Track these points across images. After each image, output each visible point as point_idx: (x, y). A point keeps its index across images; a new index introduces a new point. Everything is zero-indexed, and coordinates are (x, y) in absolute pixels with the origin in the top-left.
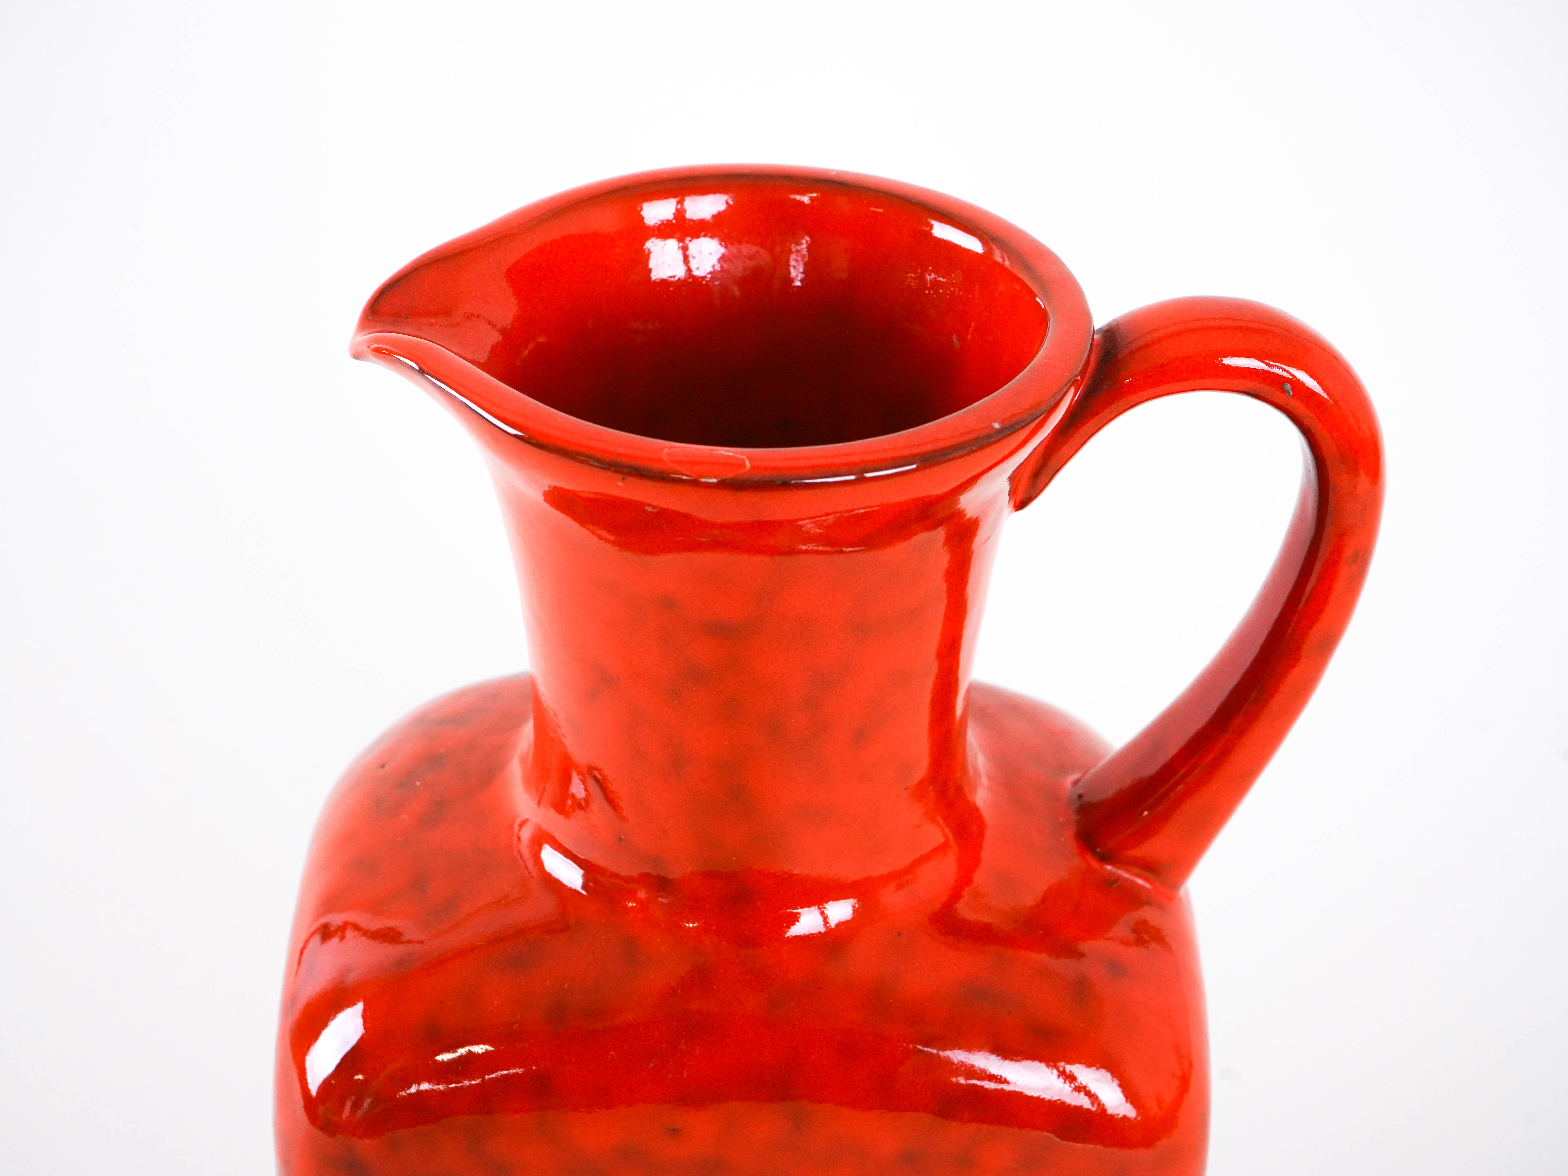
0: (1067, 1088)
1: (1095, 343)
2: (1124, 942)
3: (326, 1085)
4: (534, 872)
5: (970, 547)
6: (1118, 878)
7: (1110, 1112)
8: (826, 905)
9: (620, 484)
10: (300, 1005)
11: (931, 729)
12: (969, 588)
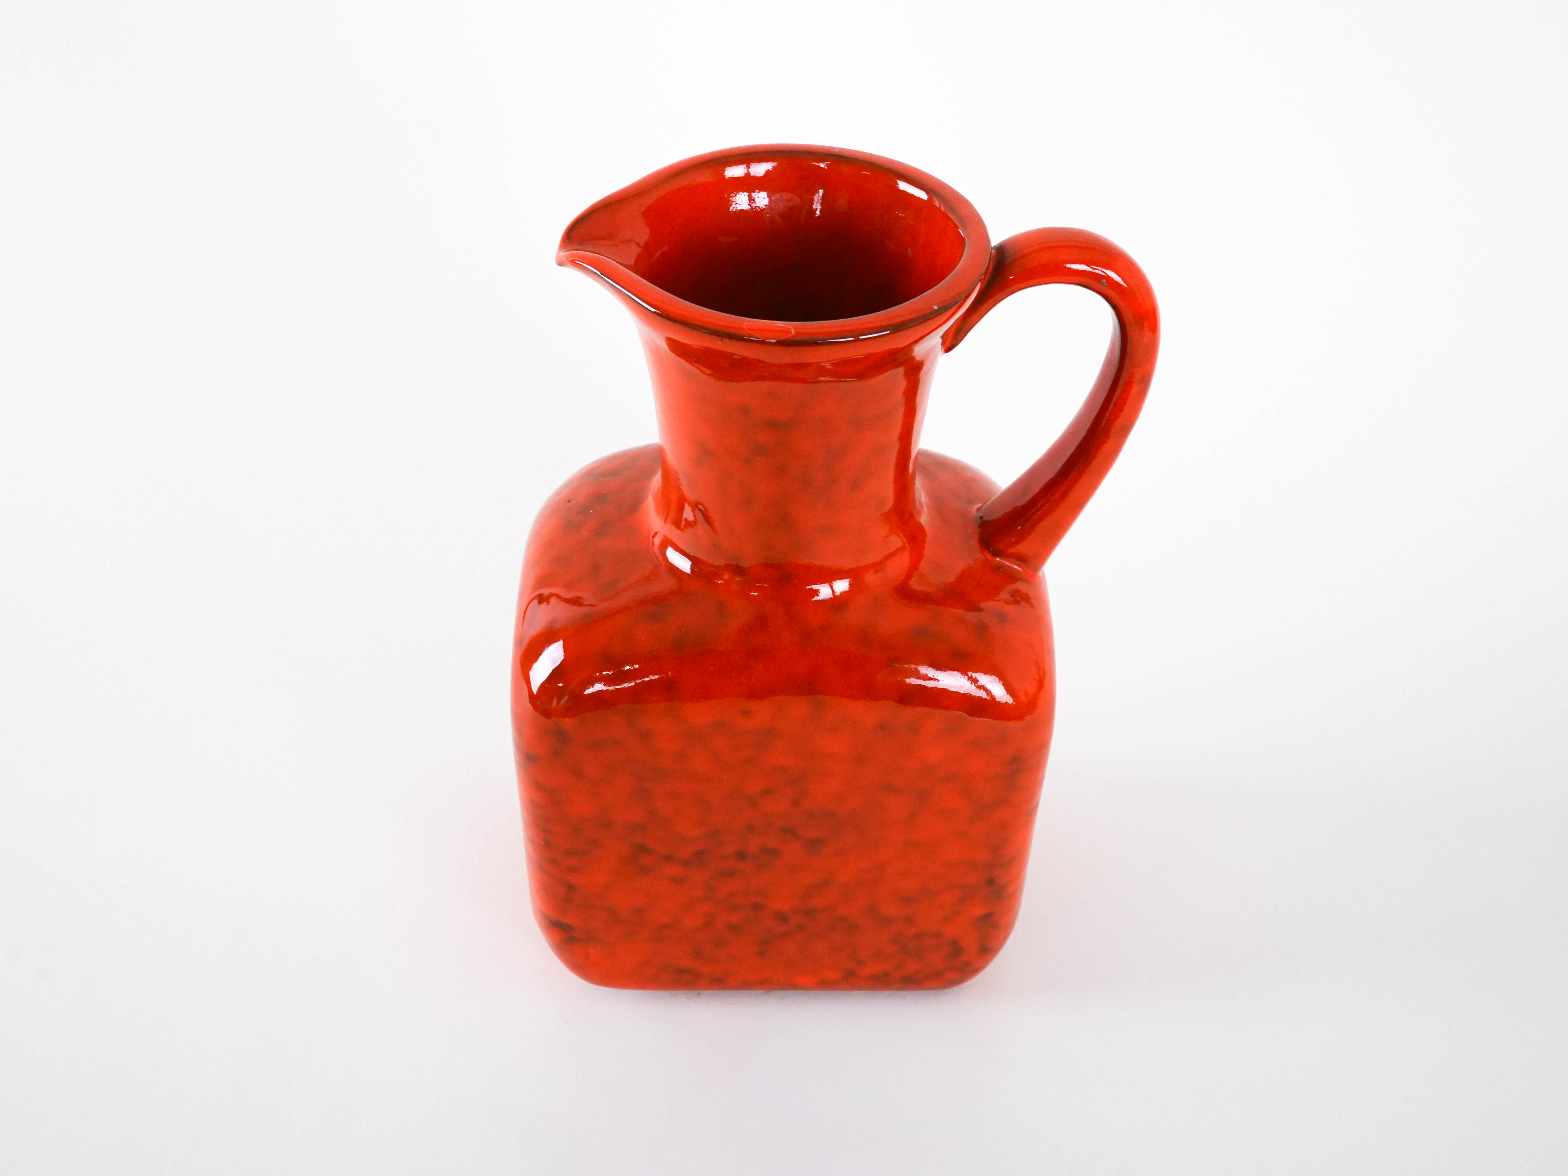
0: (973, 687)
1: (992, 255)
2: (1006, 602)
3: (542, 687)
4: (663, 563)
5: (919, 377)
6: (1003, 565)
7: (997, 700)
8: (834, 582)
9: (720, 343)
10: (526, 642)
11: (895, 481)
12: (918, 399)
